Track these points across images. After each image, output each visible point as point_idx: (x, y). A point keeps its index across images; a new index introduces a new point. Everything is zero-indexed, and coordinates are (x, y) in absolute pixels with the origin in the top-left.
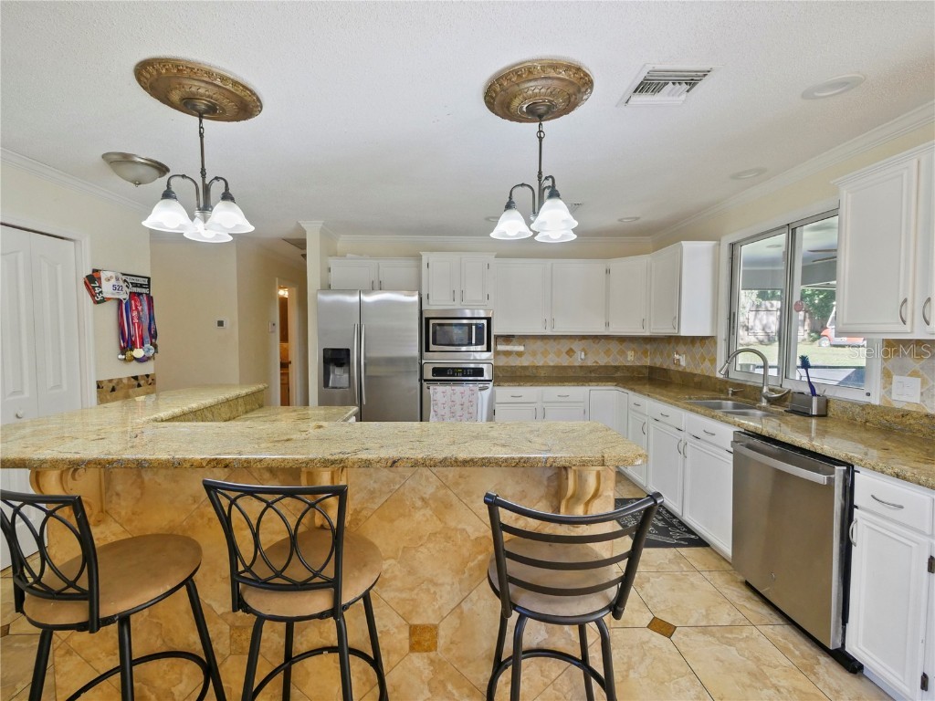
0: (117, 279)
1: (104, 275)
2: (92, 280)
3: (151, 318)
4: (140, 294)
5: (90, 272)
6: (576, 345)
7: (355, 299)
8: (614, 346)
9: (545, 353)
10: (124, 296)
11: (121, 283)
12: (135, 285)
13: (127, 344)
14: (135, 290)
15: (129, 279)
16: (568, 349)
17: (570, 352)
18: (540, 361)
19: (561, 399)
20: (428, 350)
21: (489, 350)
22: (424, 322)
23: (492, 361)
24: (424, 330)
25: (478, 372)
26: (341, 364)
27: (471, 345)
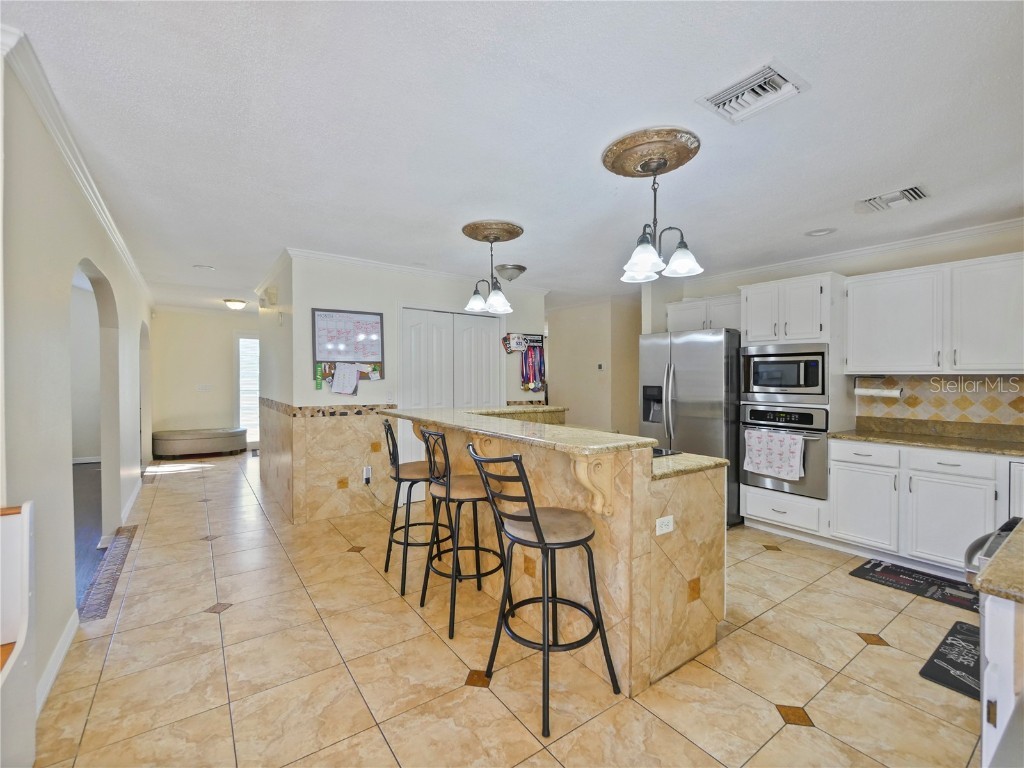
0: (519, 338)
1: (512, 336)
2: (506, 340)
3: (542, 363)
4: (534, 347)
5: (505, 335)
7: (667, 341)
9: (962, 403)
10: (523, 348)
11: (521, 340)
12: (532, 341)
13: (526, 380)
14: (532, 344)
15: (529, 338)
16: (1013, 396)
18: (951, 414)
19: (941, 468)
20: (747, 390)
21: (823, 393)
22: (742, 360)
23: (827, 407)
24: (741, 369)
25: (806, 418)
26: (659, 401)
27: (799, 385)
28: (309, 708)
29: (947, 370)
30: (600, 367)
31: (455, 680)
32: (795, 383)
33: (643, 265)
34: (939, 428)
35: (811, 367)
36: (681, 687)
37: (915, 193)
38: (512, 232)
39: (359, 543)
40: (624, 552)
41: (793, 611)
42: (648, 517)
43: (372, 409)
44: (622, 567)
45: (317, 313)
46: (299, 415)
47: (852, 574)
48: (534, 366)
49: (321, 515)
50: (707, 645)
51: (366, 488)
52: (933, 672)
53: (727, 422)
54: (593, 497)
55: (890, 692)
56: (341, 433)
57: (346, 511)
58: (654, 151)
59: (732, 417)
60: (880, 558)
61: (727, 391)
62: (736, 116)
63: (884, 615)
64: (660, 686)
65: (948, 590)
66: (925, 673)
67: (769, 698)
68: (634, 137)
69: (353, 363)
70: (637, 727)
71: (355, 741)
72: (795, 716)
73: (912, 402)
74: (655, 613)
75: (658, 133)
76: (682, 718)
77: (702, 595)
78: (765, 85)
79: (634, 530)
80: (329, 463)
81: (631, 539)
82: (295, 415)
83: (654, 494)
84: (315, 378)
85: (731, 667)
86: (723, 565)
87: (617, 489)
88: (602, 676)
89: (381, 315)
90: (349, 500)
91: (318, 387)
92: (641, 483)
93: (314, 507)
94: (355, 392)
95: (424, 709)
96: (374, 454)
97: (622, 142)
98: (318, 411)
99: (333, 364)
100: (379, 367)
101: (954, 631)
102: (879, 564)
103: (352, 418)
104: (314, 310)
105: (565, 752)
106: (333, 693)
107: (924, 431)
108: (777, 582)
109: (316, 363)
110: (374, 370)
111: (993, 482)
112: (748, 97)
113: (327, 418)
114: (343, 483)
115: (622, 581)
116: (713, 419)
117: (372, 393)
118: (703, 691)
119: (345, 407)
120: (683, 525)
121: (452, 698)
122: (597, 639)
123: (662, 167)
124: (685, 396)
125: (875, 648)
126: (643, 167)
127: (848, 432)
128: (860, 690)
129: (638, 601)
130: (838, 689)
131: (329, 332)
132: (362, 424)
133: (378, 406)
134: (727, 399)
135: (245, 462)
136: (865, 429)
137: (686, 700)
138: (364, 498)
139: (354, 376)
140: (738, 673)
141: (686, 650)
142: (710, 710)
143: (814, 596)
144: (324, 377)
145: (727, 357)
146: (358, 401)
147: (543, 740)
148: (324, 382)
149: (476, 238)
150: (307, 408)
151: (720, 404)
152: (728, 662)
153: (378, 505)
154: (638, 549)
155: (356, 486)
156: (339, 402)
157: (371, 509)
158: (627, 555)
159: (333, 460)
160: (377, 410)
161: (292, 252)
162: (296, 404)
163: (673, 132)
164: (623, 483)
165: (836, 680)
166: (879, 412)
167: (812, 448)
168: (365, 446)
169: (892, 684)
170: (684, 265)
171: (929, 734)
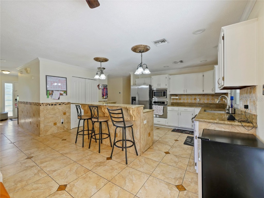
1: (100, 85)
2: (98, 86)
3: (107, 92)
4: (105, 88)
6: (197, 97)
7: (137, 87)
8: (210, 97)
9: (187, 99)
10: (103, 88)
11: (102, 86)
12: (105, 86)
13: (103, 96)
15: (104, 85)
16: (194, 98)
17: (195, 99)
18: (186, 101)
19: (185, 111)
20: (153, 97)
21: (166, 98)
22: (152, 91)
23: (167, 100)
24: (152, 93)
25: (164, 103)
26: (135, 100)
27: (162, 96)
28: (71, 171)
29: (185, 93)
30: (120, 93)
31: (104, 160)
32: (161, 96)
33: (140, 71)
34: (184, 104)
35: (164, 93)
36: (148, 153)
37: (181, 62)
38: (106, 60)
39: (64, 138)
40: (139, 127)
41: (163, 138)
42: (143, 120)
43: (64, 103)
44: (138, 130)
45: (47, 77)
46: (42, 105)
47: (172, 131)
48: (105, 93)
49: (49, 133)
50: (151, 145)
51: (62, 125)
52: (185, 143)
53: (149, 104)
54: (132, 117)
55: (180, 147)
56: (55, 110)
57: (56, 131)
58: (142, 49)
59: (150, 103)
60: (176, 128)
61: (149, 98)
62: (157, 45)
63: (177, 137)
64: (145, 153)
65: (186, 132)
66: (184, 144)
67: (163, 151)
68: (139, 45)
69: (58, 91)
70: (143, 160)
71: (86, 174)
72: (167, 153)
73: (180, 99)
74: (144, 139)
75: (144, 46)
76: (150, 157)
77: (151, 135)
78: (163, 41)
79: (141, 123)
80: (51, 119)
81: (140, 125)
82: (41, 105)
83: (144, 116)
84: (47, 95)
85: (155, 148)
86: (153, 130)
87: (137, 115)
88: (134, 153)
89: (66, 78)
90: (57, 129)
91: (48, 97)
92: (142, 114)
93: (47, 131)
94: (59, 99)
95: (100, 166)
96: (64, 116)
97: (137, 46)
98: (48, 104)
99: (53, 91)
100: (66, 92)
101: (187, 137)
102: (175, 129)
103: (58, 106)
104: (46, 76)
105: (131, 166)
106: (76, 168)
107: (182, 104)
108: (160, 134)
109: (47, 91)
110: (64, 93)
111: (192, 112)
112: (160, 42)
113: (51, 106)
114: (55, 124)
115: (138, 133)
116: (147, 104)
117: (63, 99)
118: (152, 152)
119: (56, 103)
120: (148, 122)
121: (105, 163)
122: (134, 146)
123: (143, 52)
124: (141, 99)
125: (177, 142)
126: (139, 51)
127: (170, 105)
128: (176, 147)
129: (141, 137)
130: (173, 148)
131: (51, 82)
132: (61, 107)
133: (65, 102)
134: (149, 99)
135: (7, 123)
136: (173, 104)
137: (150, 154)
138: (61, 128)
139: (59, 94)
140: (157, 149)
141: (148, 146)
142: (154, 155)
143: (166, 135)
144: (50, 95)
145: (149, 91)
146: (59, 101)
147: (126, 165)
148: (49, 96)
149: (97, 61)
150: (44, 103)
151: (148, 101)
152: (155, 147)
153: (65, 129)
154: (141, 126)
155: (59, 124)
156: (54, 101)
157: (63, 130)
158: (139, 128)
159: (52, 118)
160: (65, 104)
161: (40, 59)
162: (41, 102)
163: (146, 46)
164: (139, 114)
165: (172, 147)
166: (175, 101)
167: (164, 108)
168: (62, 113)
169: (180, 146)
170: (147, 72)
171: (186, 151)
